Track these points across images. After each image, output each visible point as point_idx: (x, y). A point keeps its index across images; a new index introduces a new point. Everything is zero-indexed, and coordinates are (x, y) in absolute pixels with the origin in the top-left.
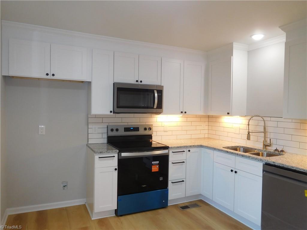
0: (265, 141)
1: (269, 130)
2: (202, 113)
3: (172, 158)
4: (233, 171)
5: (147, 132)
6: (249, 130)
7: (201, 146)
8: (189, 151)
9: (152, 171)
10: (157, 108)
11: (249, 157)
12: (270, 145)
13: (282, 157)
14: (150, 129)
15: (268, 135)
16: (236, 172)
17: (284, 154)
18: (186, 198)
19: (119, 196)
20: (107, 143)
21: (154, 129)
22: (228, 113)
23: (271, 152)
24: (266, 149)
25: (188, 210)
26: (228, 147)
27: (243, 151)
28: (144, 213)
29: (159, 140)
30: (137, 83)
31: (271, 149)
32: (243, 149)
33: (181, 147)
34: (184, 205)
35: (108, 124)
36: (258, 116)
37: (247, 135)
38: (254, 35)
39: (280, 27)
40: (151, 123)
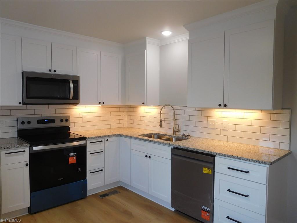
0: (175, 127)
1: (178, 117)
2: (119, 103)
3: (90, 148)
4: (147, 156)
5: (64, 124)
6: (161, 118)
7: (119, 135)
8: (107, 140)
9: (69, 163)
10: (73, 98)
11: (160, 143)
12: (179, 130)
13: (188, 141)
14: (67, 120)
15: (177, 122)
16: (150, 157)
17: (189, 138)
18: (105, 186)
19: (31, 192)
20: (18, 137)
21: (71, 120)
22: (143, 103)
23: (179, 137)
24: (176, 135)
25: (107, 198)
26: (144, 135)
27: (157, 137)
28: (61, 207)
29: (77, 131)
30: (50, 73)
31: (180, 134)
32: (157, 136)
33: (98, 137)
34: (103, 194)
35: (17, 117)
36: (169, 105)
37: (159, 123)
38: (164, 31)
39: (184, 26)
40: (68, 115)
